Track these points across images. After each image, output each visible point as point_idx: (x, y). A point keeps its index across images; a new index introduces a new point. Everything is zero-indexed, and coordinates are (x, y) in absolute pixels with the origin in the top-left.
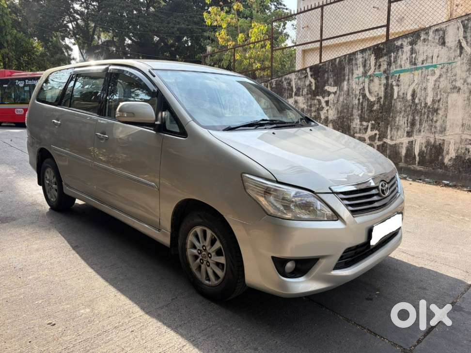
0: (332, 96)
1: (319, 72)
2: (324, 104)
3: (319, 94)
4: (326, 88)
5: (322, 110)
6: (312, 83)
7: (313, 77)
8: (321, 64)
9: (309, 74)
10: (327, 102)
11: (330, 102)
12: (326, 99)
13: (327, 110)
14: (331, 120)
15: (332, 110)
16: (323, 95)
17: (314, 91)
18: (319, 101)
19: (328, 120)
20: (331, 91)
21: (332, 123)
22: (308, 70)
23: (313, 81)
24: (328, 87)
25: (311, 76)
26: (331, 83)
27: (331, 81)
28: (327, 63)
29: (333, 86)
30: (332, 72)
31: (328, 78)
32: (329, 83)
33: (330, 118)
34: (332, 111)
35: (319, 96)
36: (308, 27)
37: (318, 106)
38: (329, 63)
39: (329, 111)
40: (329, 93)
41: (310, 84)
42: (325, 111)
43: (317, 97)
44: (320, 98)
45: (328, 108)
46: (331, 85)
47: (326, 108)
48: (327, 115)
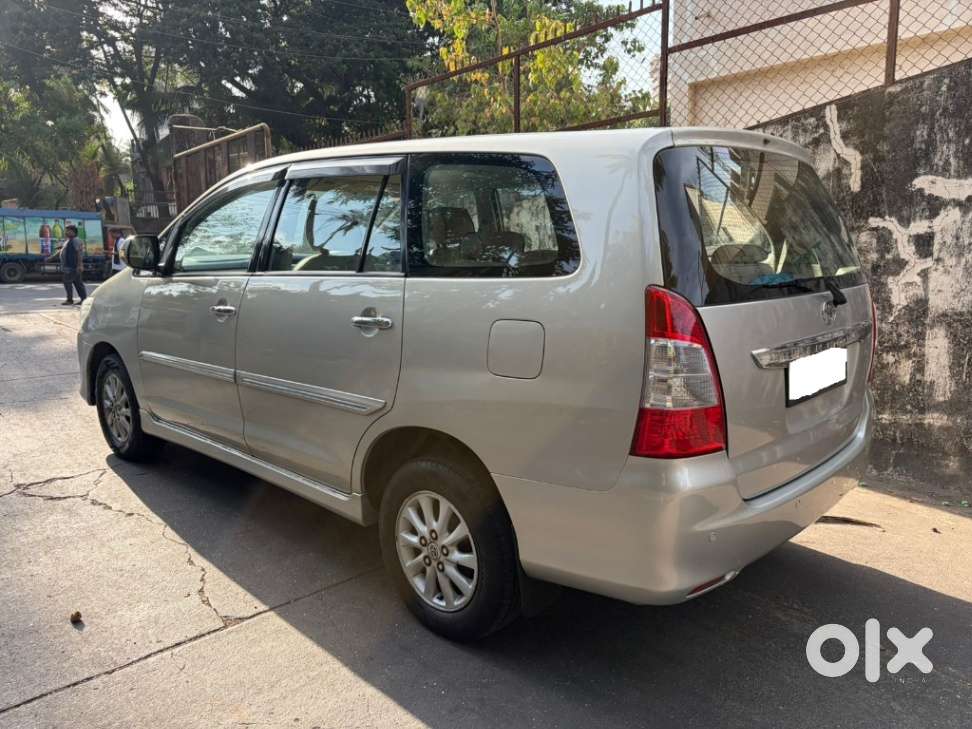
0: (950, 218)
1: (885, 120)
2: (906, 250)
3: (884, 208)
4: (922, 182)
5: (896, 273)
6: (846, 163)
7: (855, 140)
8: (892, 89)
9: (835, 128)
10: (924, 243)
11: (937, 240)
12: (920, 227)
13: (924, 274)
14: (945, 315)
15: (947, 272)
16: (905, 213)
17: (855, 197)
18: (884, 239)
19: (925, 312)
20: (946, 196)
21: (949, 325)
22: (831, 114)
23: (854, 157)
24: (931, 178)
25: (845, 136)
26: (947, 162)
27: (946, 152)
28: (927, 81)
29: (959, 177)
30: (953, 115)
31: (930, 143)
32: (937, 160)
33: (938, 303)
34: (946, 279)
35: (881, 216)
36: (709, 16)
37: (874, 256)
38: (939, 81)
39: (933, 275)
40: (935, 206)
41: (838, 171)
42: (911, 275)
43: (874, 222)
44: (890, 223)
45: (929, 263)
46: (944, 171)
47: (917, 265)
48: (920, 292)
